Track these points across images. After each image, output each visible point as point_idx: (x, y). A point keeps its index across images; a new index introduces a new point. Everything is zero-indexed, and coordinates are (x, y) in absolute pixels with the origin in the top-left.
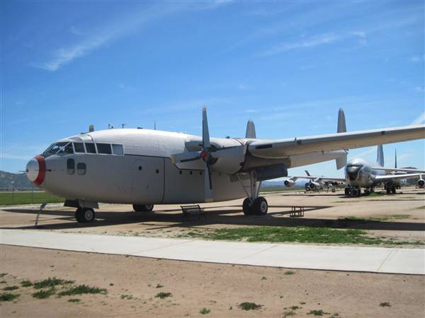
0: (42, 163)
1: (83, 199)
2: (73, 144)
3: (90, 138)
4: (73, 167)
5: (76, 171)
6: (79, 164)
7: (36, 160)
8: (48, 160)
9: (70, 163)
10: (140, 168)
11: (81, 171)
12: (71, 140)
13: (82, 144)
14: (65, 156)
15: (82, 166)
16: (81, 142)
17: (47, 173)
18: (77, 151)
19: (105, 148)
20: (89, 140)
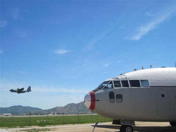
0: (93, 96)
1: (123, 119)
2: (113, 82)
3: (124, 77)
4: (114, 98)
5: (115, 100)
6: (117, 95)
7: (89, 94)
8: (97, 94)
9: (111, 95)
10: (163, 96)
11: (119, 100)
12: (112, 80)
13: (119, 81)
14: (108, 90)
15: (120, 97)
16: (118, 80)
17: (96, 102)
18: (116, 86)
19: (135, 83)
20: (124, 78)
